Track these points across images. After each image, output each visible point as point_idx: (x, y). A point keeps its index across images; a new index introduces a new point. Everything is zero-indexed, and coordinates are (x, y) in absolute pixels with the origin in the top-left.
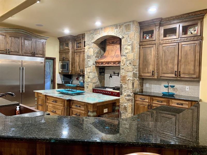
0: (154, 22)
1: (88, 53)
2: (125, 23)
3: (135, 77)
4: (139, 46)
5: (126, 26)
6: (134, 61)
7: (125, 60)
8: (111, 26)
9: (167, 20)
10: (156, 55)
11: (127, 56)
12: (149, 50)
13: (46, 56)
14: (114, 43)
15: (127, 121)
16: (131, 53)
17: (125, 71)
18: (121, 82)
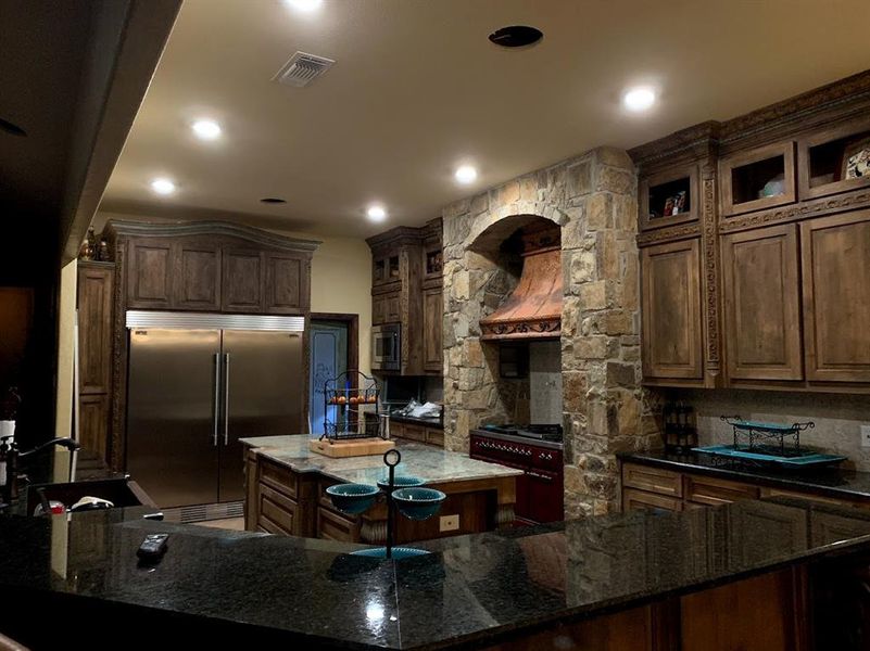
0: (686, 143)
1: (452, 289)
2: (571, 160)
3: (621, 385)
4: (636, 251)
5: (573, 170)
6: (611, 314)
7: (575, 312)
8: (522, 177)
9: (741, 126)
10: (706, 282)
11: (583, 292)
12: (676, 265)
13: (314, 309)
14: (549, 246)
15: (594, 583)
16: (596, 281)
17: (577, 358)
18: (567, 405)
